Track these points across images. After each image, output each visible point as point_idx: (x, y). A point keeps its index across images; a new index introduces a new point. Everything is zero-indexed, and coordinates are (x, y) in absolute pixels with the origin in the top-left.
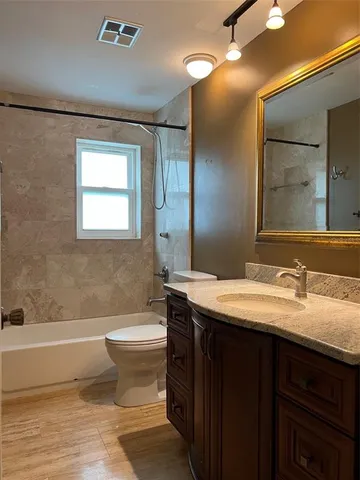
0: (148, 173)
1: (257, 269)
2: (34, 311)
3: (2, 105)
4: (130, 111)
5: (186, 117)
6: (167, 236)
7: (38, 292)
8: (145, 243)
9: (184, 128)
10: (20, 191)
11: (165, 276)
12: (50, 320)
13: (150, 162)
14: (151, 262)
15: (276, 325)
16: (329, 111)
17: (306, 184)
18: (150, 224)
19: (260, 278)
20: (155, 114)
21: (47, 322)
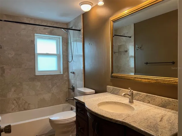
0: (65, 48)
1: (112, 89)
2: (17, 107)
3: (1, 20)
4: (57, 23)
5: (80, 26)
6: (74, 73)
7: (19, 98)
8: (65, 76)
9: (80, 30)
10: (10, 56)
11: (73, 89)
12: (25, 109)
13: (66, 43)
14: (67, 83)
15: (126, 122)
16: (134, 24)
17: (126, 51)
18: (66, 68)
19: (113, 92)
20: (67, 24)
21: (23, 110)
